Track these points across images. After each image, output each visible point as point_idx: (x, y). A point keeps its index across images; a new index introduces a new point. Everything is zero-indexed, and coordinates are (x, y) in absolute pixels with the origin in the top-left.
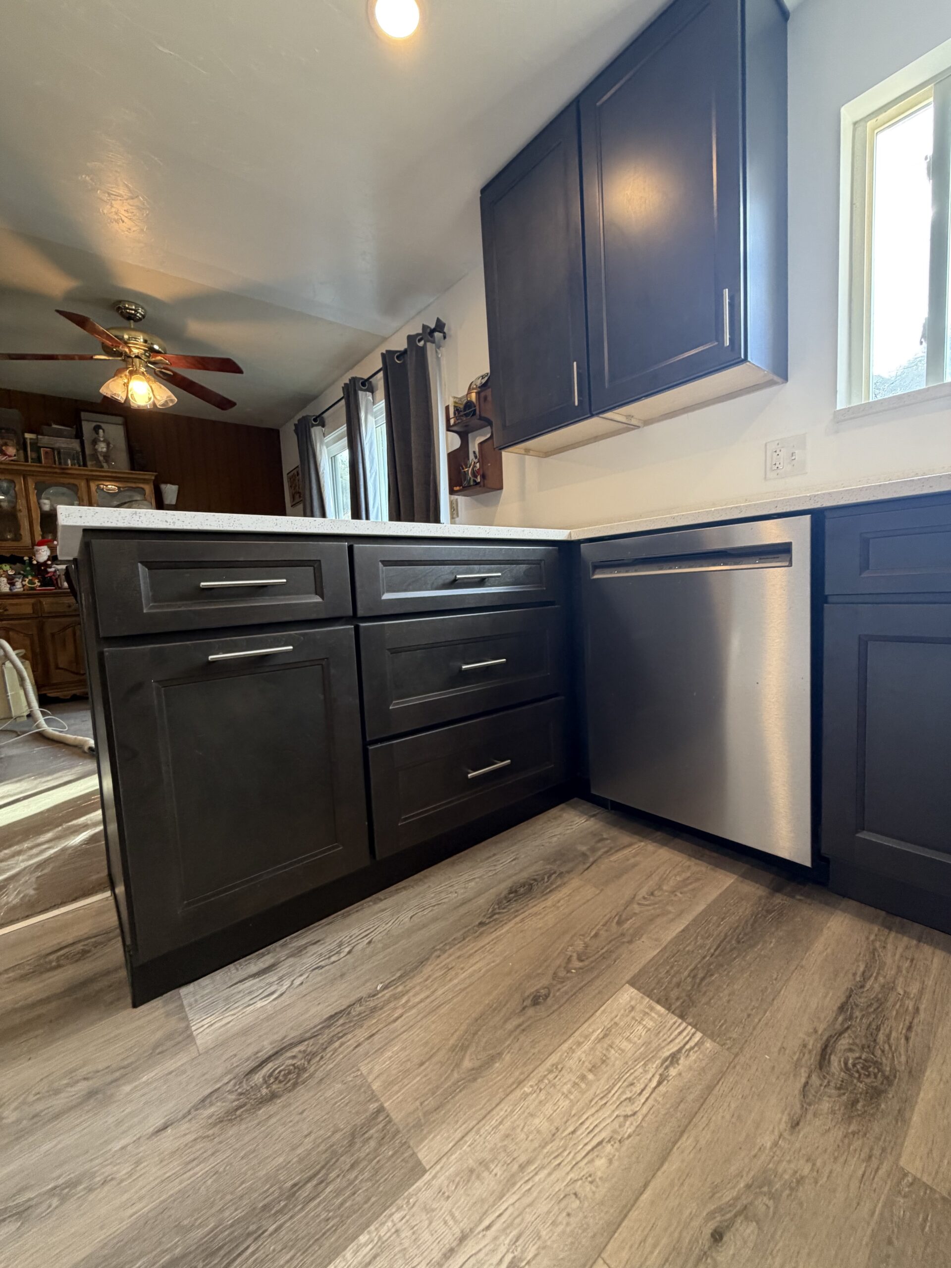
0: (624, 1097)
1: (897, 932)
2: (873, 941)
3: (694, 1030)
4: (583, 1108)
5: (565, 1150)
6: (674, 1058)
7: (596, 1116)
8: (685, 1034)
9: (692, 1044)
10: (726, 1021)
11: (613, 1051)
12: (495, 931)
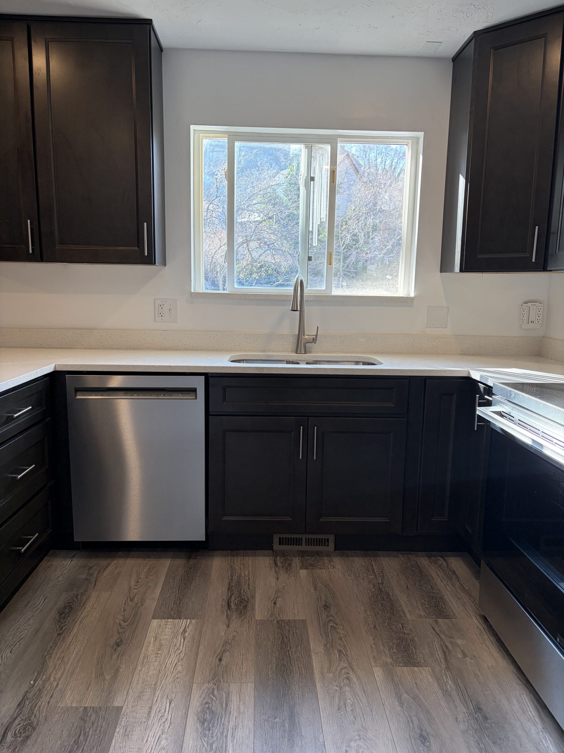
0: (175, 650)
1: (236, 556)
2: (230, 563)
3: (186, 620)
4: (164, 661)
5: (166, 672)
6: (185, 631)
7: (170, 659)
8: (184, 622)
9: (188, 624)
10: (195, 612)
11: (162, 641)
12: (70, 633)
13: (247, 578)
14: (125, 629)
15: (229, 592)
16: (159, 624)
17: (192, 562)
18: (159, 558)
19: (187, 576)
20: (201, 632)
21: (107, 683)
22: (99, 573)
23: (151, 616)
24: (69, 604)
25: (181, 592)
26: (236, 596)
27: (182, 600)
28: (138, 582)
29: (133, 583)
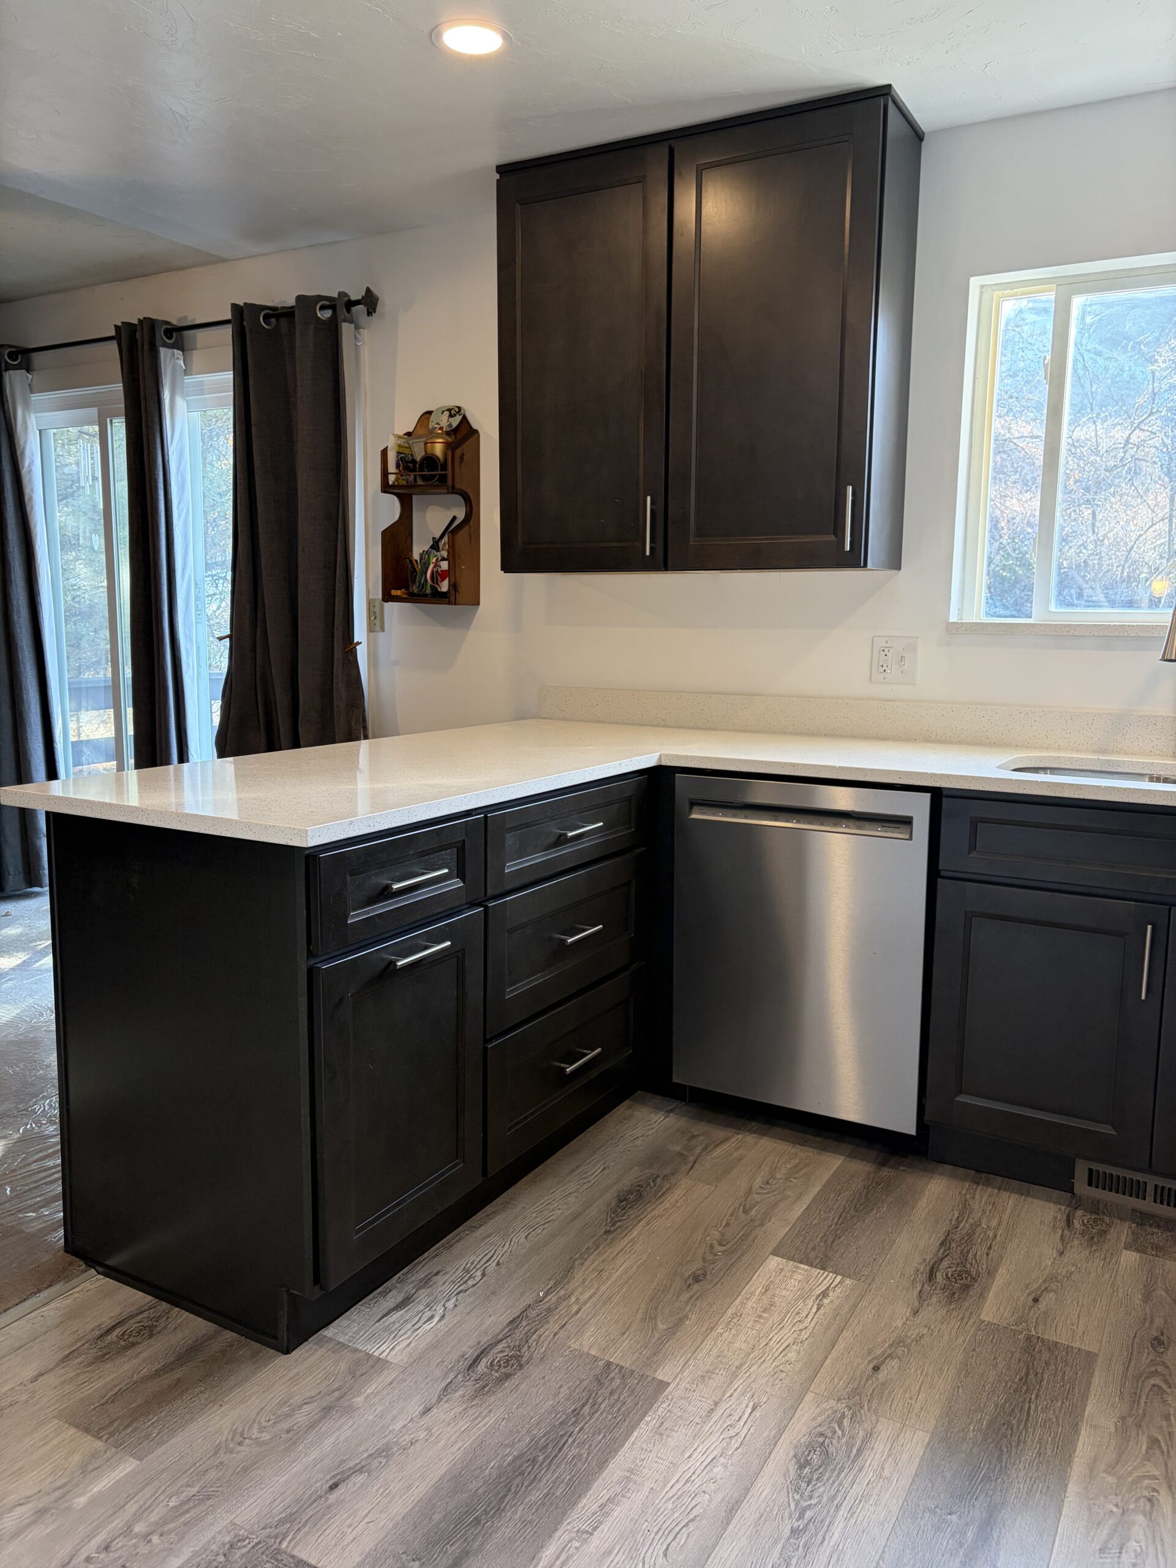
0: (795, 1321)
1: (983, 1185)
2: (965, 1195)
3: (834, 1275)
4: (768, 1332)
5: (765, 1354)
6: (825, 1294)
7: (779, 1334)
8: (828, 1278)
9: (835, 1283)
10: (857, 1266)
11: (776, 1299)
12: (626, 1236)
13: (991, 1233)
14: (717, 1257)
15: (942, 1250)
16: (781, 1267)
17: (886, 1173)
18: (824, 1150)
19: (866, 1197)
20: (855, 1306)
21: (657, 1335)
22: (704, 1149)
23: (770, 1249)
24: (638, 1188)
25: (842, 1223)
26: (954, 1261)
27: (840, 1238)
28: (768, 1183)
29: (758, 1182)
